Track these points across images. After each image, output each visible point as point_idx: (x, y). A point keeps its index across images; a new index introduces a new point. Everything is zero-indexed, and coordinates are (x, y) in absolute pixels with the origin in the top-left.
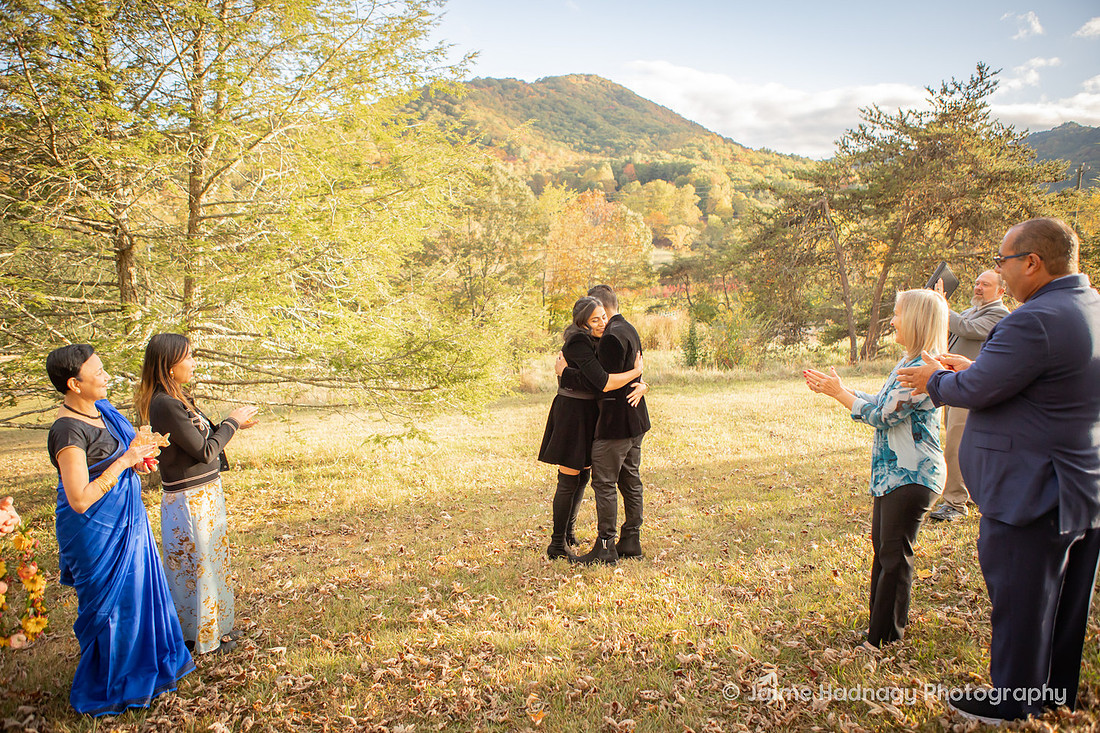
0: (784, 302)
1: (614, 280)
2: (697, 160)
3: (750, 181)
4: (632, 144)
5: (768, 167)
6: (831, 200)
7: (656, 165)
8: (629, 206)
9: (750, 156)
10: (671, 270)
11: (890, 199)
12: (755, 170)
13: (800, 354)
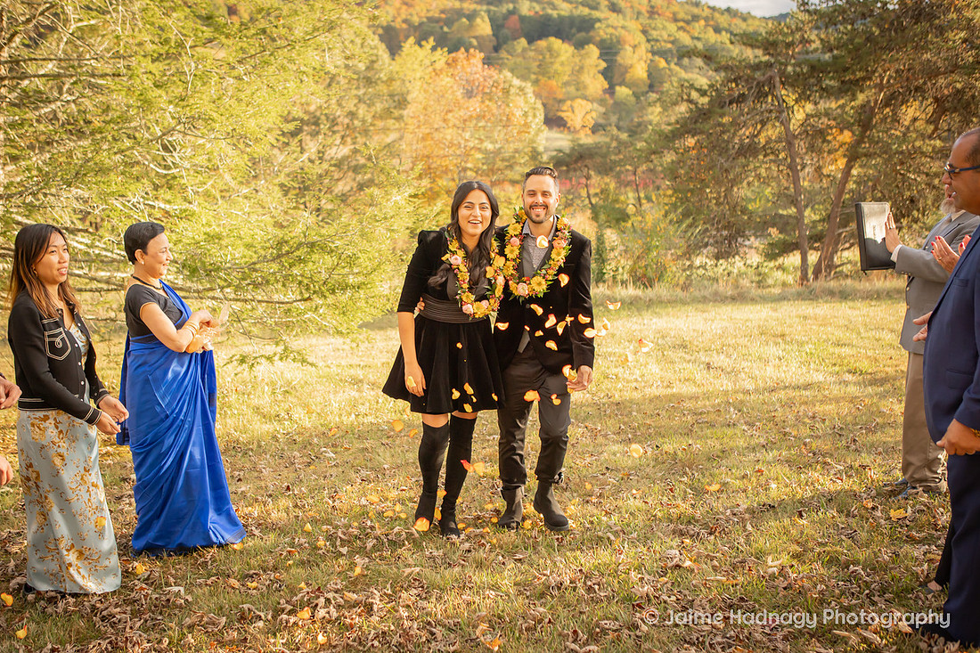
0: (718, 204)
1: (492, 170)
2: (603, 13)
5: (697, 25)
6: (782, 73)
7: (549, 18)
8: (513, 72)
9: (673, 9)
10: (567, 159)
11: (859, 75)
12: (680, 29)
13: (736, 271)
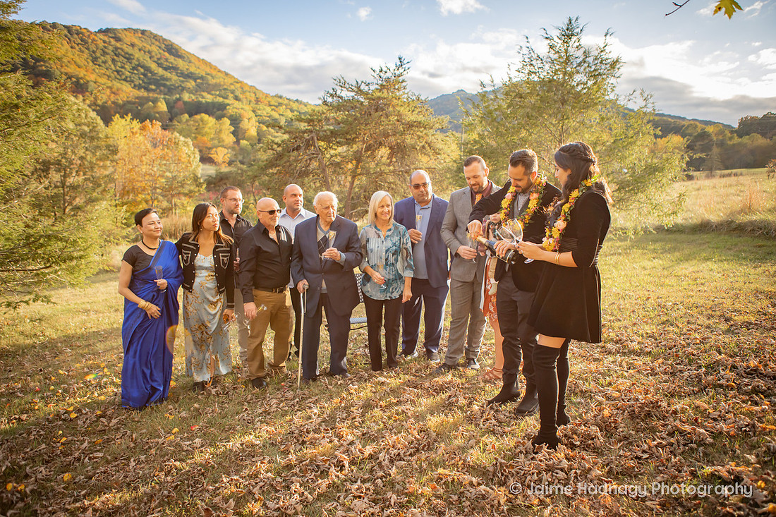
2: (230, 101)
3: (269, 117)
4: (181, 86)
5: (281, 108)
6: (318, 135)
7: (200, 103)
8: (180, 133)
9: (268, 99)
10: (214, 180)
12: (272, 110)
